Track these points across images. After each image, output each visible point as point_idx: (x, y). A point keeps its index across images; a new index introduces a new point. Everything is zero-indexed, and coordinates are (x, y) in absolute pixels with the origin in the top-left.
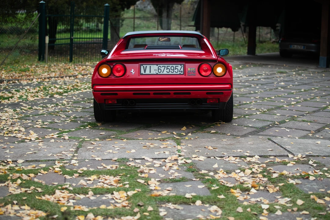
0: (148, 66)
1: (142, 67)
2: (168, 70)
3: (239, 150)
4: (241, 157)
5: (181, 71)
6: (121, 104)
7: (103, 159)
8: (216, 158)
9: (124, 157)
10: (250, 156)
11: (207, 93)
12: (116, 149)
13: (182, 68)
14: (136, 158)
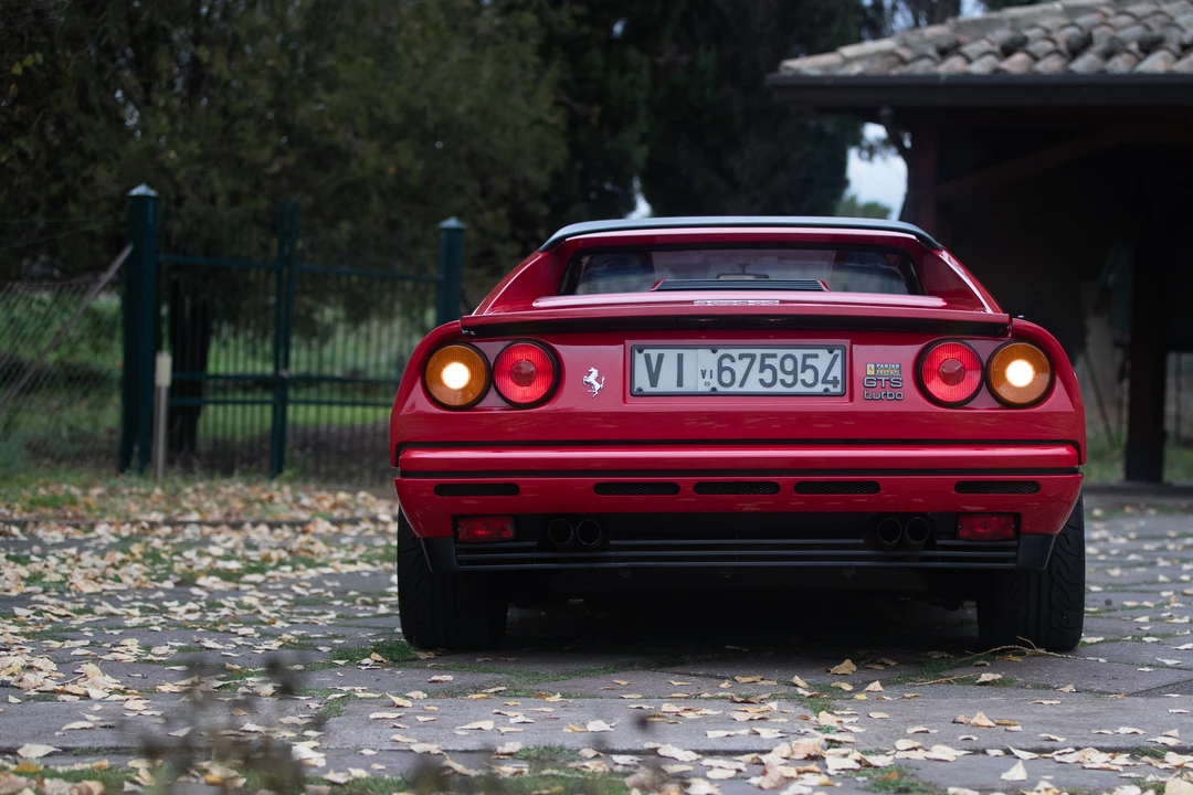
0: (670, 356)
1: (640, 359)
2: (767, 376)
3: (1123, 730)
4: (1136, 752)
5: (830, 378)
6: (534, 544)
7: (450, 748)
8: (1017, 752)
9: (557, 742)
10: (1180, 750)
11: (960, 487)
12: (512, 721)
13: (839, 362)
14: (616, 747)
